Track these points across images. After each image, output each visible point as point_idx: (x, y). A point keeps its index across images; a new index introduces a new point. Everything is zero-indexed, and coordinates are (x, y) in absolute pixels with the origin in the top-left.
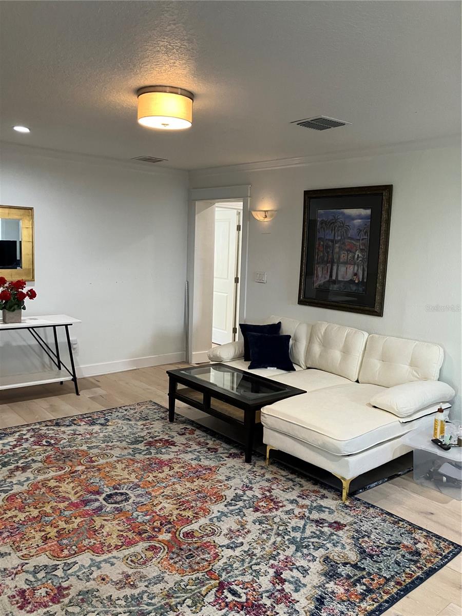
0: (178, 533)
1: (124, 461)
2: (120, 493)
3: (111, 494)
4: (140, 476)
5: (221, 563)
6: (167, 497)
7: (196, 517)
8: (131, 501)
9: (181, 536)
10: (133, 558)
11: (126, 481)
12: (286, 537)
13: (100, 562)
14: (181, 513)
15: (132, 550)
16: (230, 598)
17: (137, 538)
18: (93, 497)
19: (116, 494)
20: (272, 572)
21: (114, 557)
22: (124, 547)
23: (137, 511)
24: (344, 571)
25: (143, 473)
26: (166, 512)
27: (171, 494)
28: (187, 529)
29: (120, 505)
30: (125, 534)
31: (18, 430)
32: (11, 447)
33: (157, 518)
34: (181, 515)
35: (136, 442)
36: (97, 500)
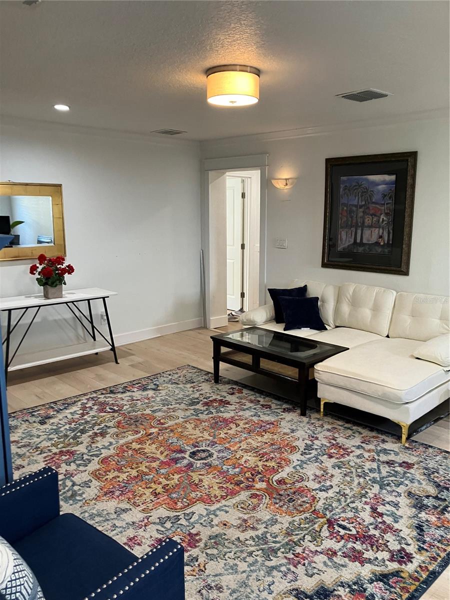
0: (271, 481)
1: (191, 421)
2: (202, 450)
3: (194, 452)
4: (212, 434)
5: (321, 503)
6: (246, 451)
7: (280, 466)
8: (215, 456)
9: (275, 483)
10: (242, 505)
11: (201, 439)
12: (368, 478)
13: (214, 511)
14: (265, 463)
15: (237, 499)
16: (342, 532)
17: (237, 488)
18: (179, 455)
19: (198, 451)
20: (368, 507)
21: (225, 506)
22: (229, 497)
23: (224, 465)
24: (430, 502)
25: (213, 431)
26: (251, 464)
27: (247, 448)
28: (276, 477)
29: (208, 461)
30: (224, 486)
31: (78, 400)
32: (80, 416)
33: (246, 469)
34: (266, 466)
35: (193, 403)
36: (184, 458)
